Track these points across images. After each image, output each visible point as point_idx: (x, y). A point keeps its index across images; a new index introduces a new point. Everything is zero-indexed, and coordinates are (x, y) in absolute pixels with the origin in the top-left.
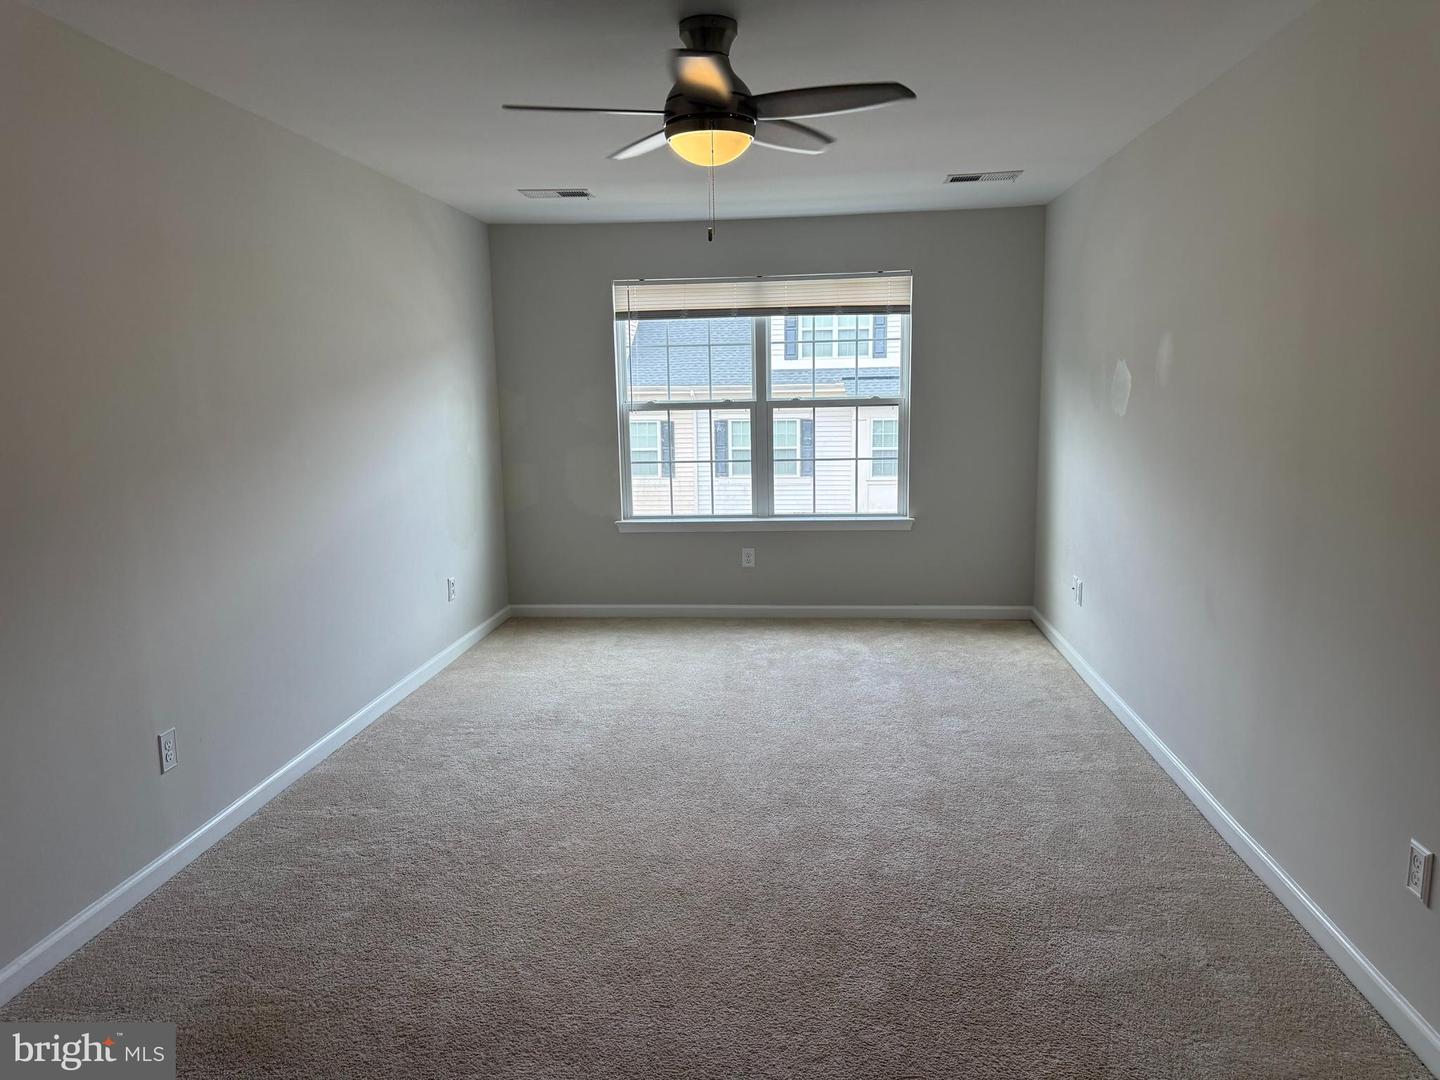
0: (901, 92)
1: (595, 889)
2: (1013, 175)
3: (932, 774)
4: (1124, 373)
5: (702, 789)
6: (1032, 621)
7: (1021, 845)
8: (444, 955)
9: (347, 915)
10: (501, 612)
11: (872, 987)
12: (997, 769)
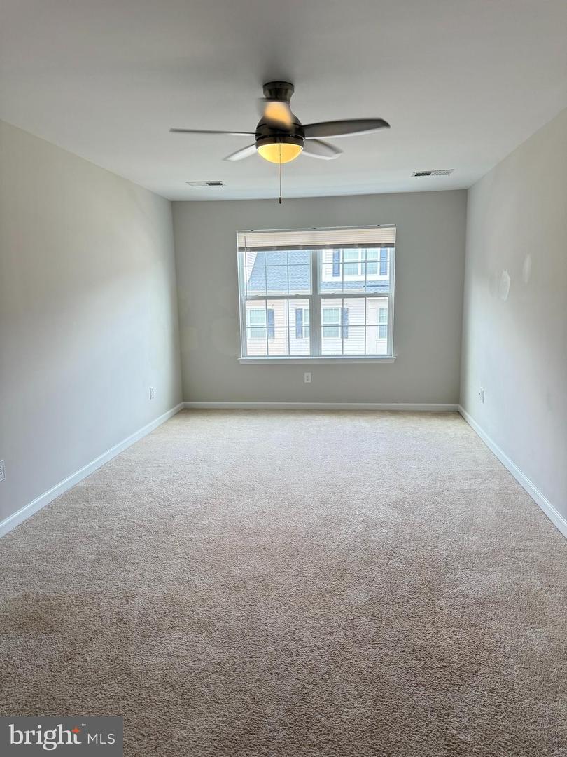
0: (382, 123)
1: (219, 545)
2: (448, 172)
3: (400, 489)
4: (507, 278)
5: (278, 496)
6: (458, 412)
7: (445, 526)
8: (139, 577)
9: (90, 557)
10: (178, 406)
11: (361, 597)
12: (435, 487)
